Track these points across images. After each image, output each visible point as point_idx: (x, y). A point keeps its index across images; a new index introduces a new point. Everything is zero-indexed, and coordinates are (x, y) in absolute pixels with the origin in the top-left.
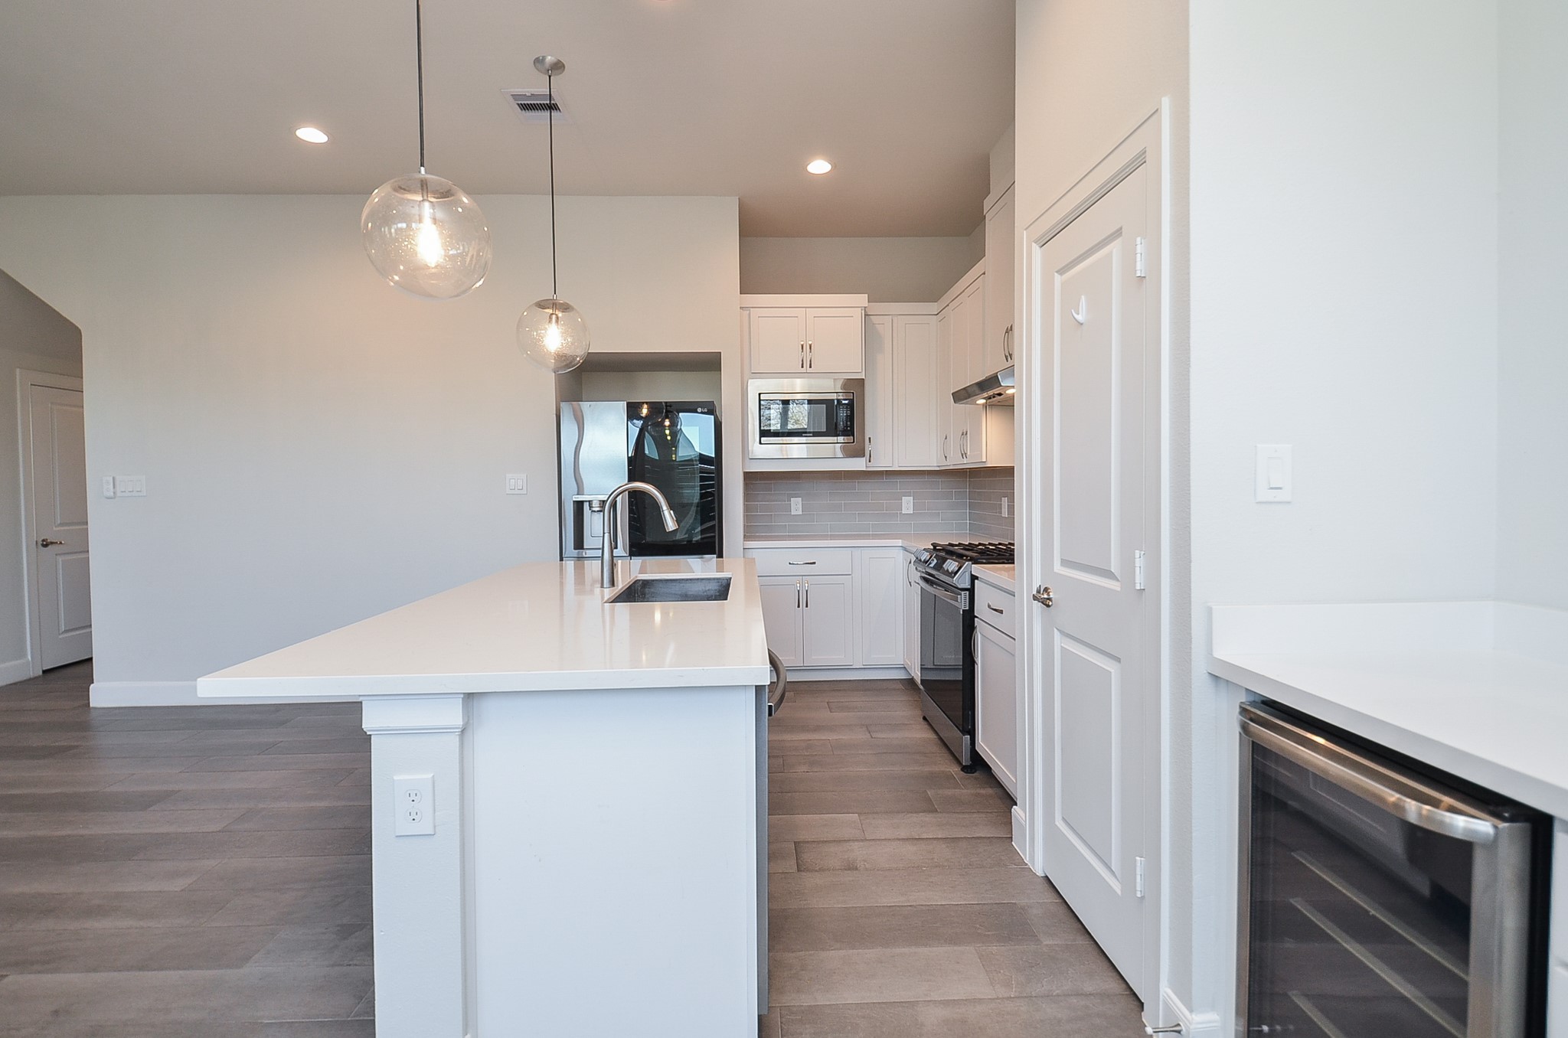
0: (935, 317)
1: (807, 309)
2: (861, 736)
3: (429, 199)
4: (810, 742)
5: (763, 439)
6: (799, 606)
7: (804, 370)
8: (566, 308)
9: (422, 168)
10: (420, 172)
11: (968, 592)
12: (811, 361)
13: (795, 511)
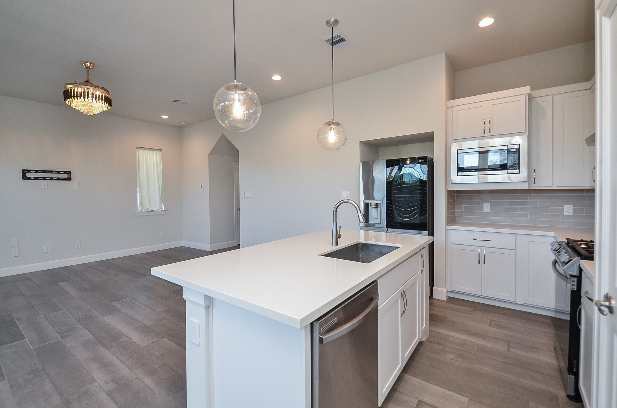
0: (589, 90)
1: (488, 101)
2: (501, 347)
3: (238, 92)
4: (465, 341)
5: (459, 173)
6: (479, 263)
7: (485, 135)
8: (338, 124)
9: (235, 81)
10: (234, 82)
11: (576, 279)
12: (490, 129)
13: (485, 211)
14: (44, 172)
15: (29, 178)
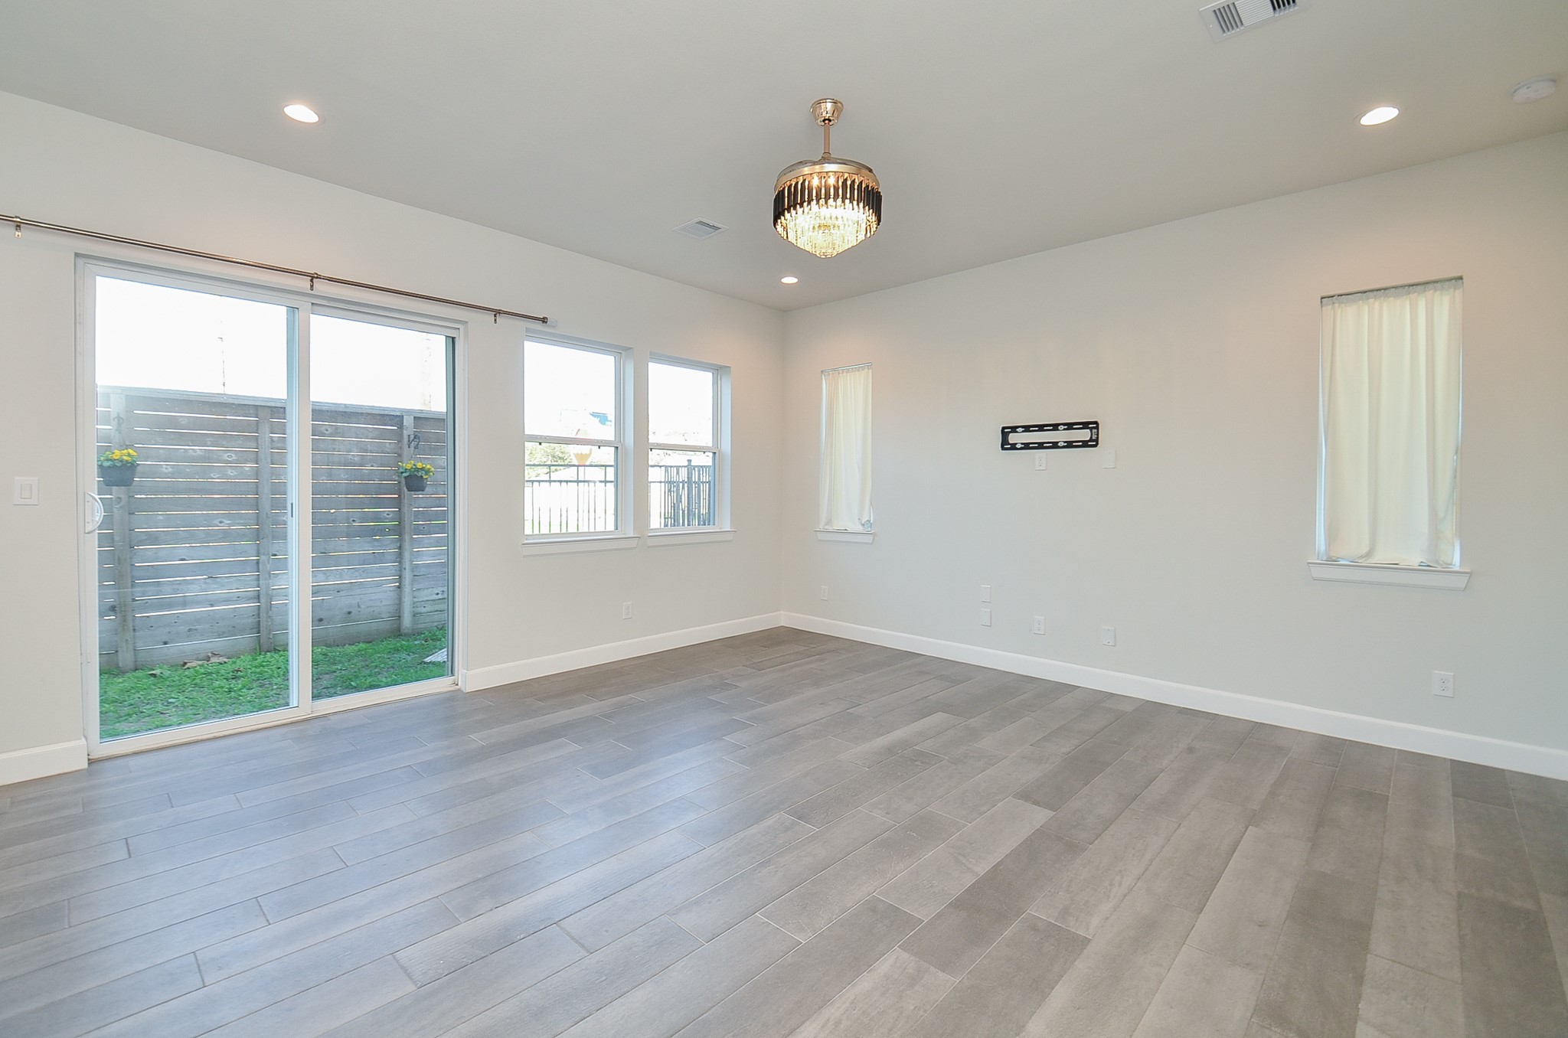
14: (1041, 428)
15: (1013, 447)
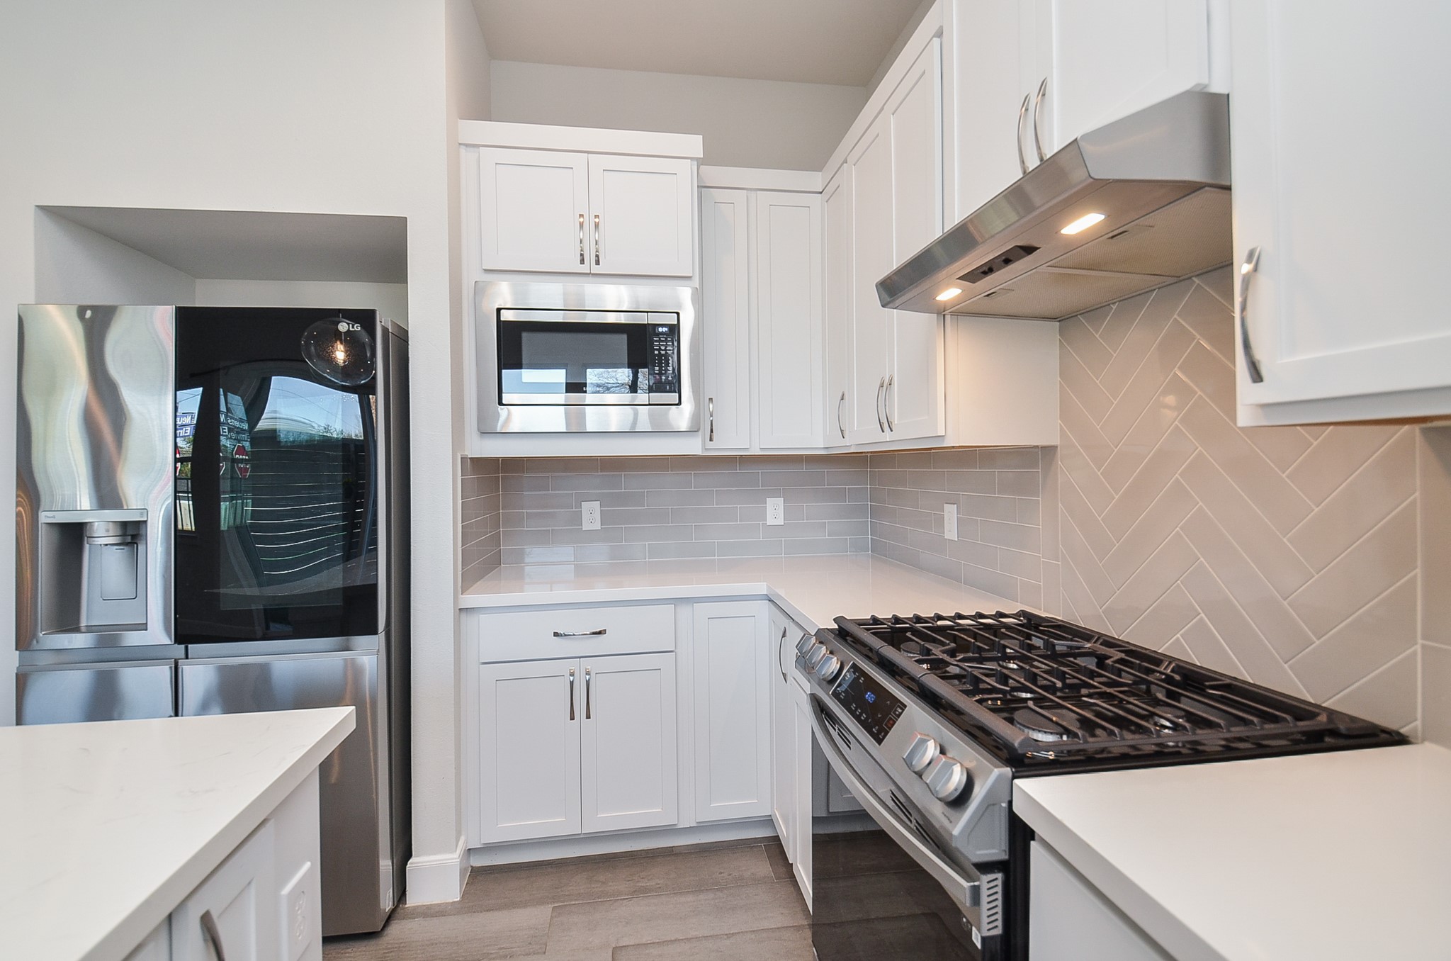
0: (820, 195)
1: (590, 156)
6: (572, 718)
7: (584, 269)
12: (597, 256)
13: (586, 526)
